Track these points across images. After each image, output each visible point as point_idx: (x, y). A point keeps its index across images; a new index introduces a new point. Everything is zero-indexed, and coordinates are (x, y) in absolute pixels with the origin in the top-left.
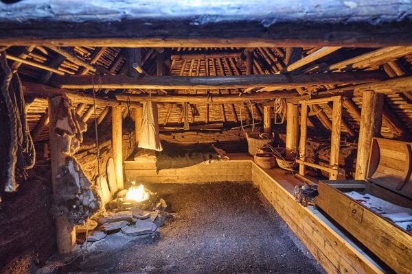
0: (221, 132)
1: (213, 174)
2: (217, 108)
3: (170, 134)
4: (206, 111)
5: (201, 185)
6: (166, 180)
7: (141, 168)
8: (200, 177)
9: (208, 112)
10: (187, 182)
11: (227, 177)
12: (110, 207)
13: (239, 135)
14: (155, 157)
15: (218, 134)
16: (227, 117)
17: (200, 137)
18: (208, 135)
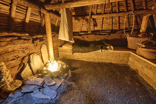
0: (109, 35)
1: (103, 58)
2: (108, 21)
3: (81, 36)
4: (102, 23)
5: (95, 63)
6: (77, 58)
7: (65, 51)
8: (95, 59)
9: (103, 24)
10: (87, 60)
11: (111, 60)
12: (39, 71)
13: (121, 37)
14: (72, 46)
15: (108, 35)
16: (113, 27)
17: (96, 37)
18: (102, 36)
